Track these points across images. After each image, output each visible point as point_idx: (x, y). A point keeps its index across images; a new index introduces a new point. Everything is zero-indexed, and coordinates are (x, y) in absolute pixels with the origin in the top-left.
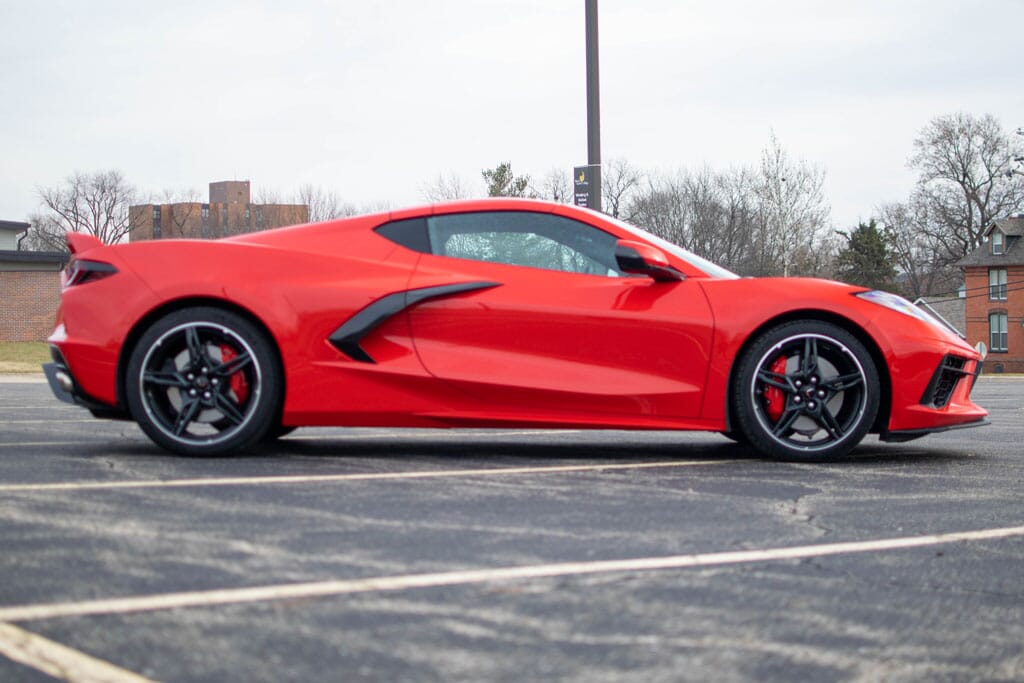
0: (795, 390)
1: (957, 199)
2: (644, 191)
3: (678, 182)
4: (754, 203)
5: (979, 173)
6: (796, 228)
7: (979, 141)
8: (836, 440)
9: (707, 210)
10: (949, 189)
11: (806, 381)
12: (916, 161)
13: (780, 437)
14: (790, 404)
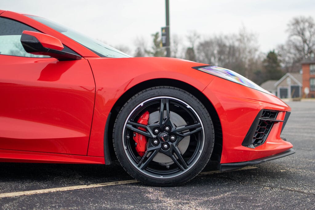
0: (154, 136)
1: (300, 43)
2: (202, 40)
3: (213, 37)
4: (237, 44)
5: (307, 34)
6: (250, 52)
7: (307, 25)
8: (183, 171)
9: (222, 46)
10: (298, 39)
11: (162, 130)
12: (287, 31)
13: (142, 169)
14: (150, 146)
